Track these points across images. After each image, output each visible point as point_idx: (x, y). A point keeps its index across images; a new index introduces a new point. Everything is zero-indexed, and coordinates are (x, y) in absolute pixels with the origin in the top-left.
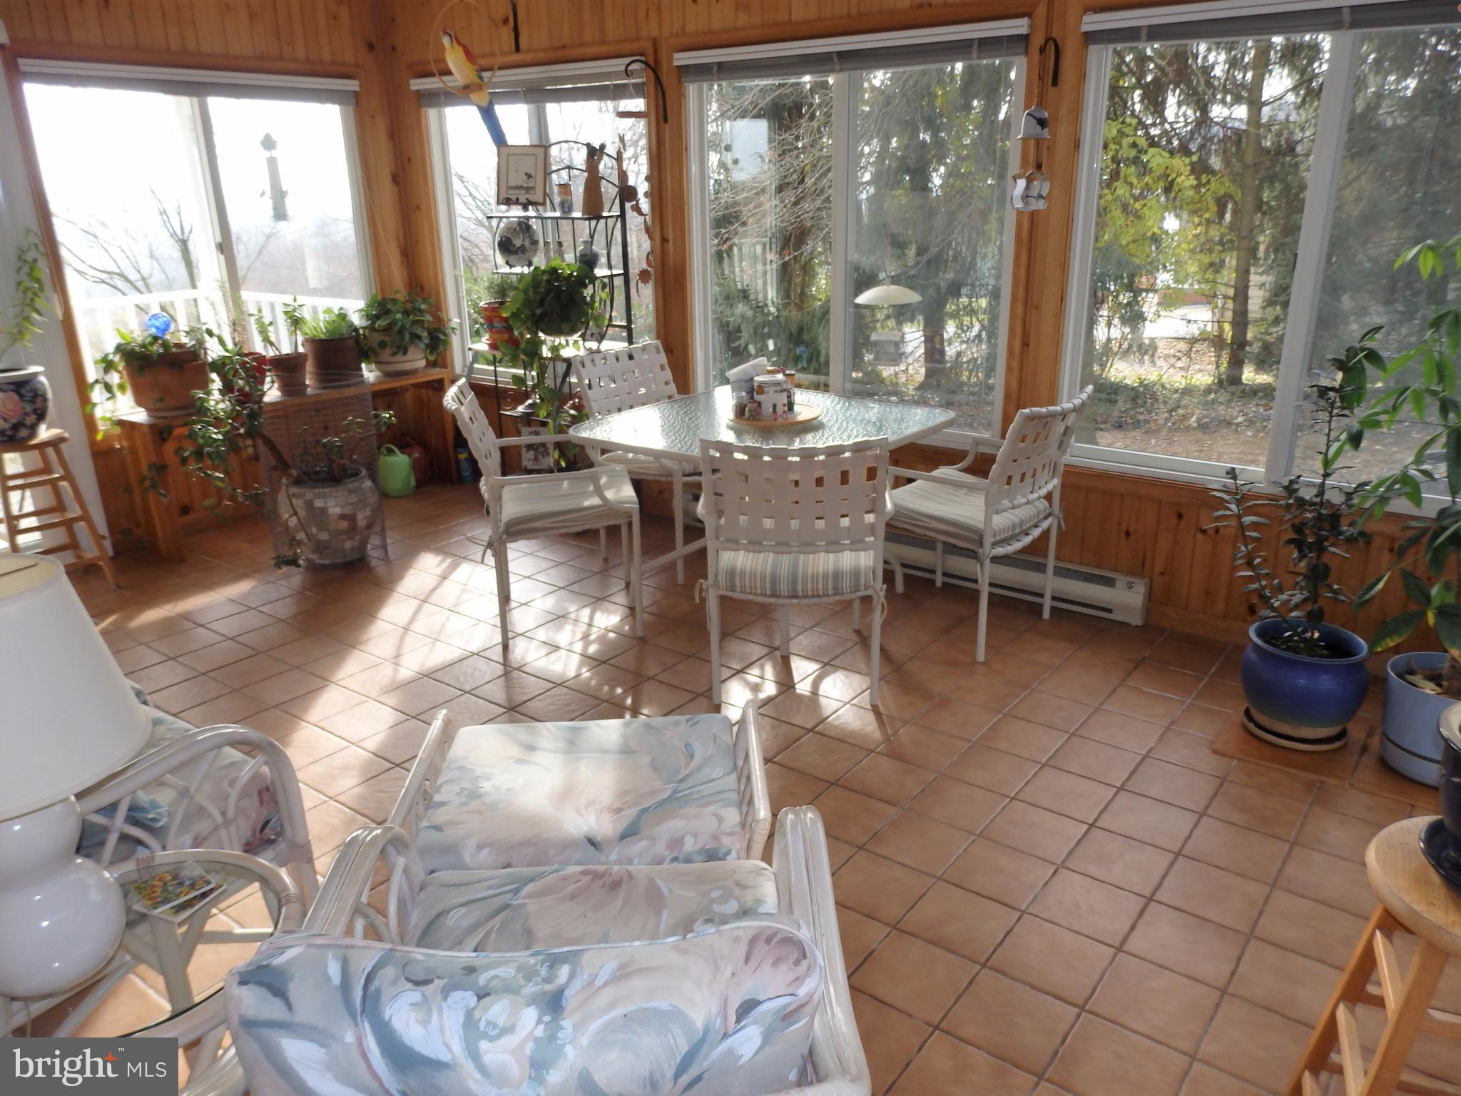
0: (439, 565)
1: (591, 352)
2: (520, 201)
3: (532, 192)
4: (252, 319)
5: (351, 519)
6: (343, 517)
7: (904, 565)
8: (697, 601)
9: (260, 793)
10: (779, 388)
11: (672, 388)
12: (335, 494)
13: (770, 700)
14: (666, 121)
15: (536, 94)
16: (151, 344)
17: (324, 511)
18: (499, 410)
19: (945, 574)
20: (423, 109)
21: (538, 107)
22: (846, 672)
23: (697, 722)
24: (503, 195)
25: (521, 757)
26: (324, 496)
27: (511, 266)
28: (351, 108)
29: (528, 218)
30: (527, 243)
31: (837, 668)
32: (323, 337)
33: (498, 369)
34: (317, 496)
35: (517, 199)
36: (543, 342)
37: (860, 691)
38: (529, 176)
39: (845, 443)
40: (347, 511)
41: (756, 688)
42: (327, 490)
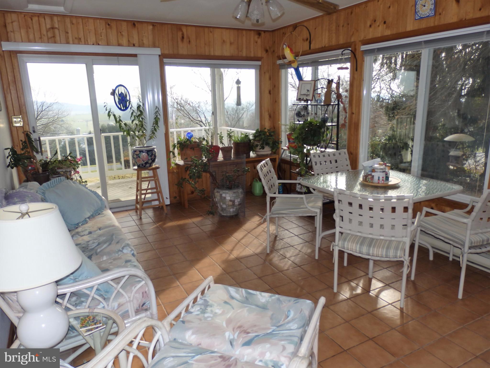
0: (259, 221)
1: (322, 152)
2: (304, 99)
3: (308, 96)
4: (219, 135)
5: (233, 202)
6: (231, 201)
7: (433, 247)
8: (331, 250)
9: (143, 293)
10: (382, 171)
11: (349, 167)
12: (229, 193)
13: (358, 295)
14: (357, 70)
15: (315, 64)
16: (187, 141)
17: (225, 198)
18: (290, 170)
19: (454, 255)
20: (280, 70)
21: (316, 67)
22: (394, 290)
23: (298, 302)
24: (299, 97)
25: (227, 301)
26: (226, 193)
27: (299, 121)
28: (258, 71)
29: (307, 105)
30: (305, 114)
31: (391, 287)
32: (238, 142)
33: (291, 155)
34: (224, 193)
35: (303, 98)
36: (305, 147)
37: (397, 300)
38: (308, 91)
39: (405, 195)
40: (232, 199)
41: (353, 289)
42: (227, 191)
